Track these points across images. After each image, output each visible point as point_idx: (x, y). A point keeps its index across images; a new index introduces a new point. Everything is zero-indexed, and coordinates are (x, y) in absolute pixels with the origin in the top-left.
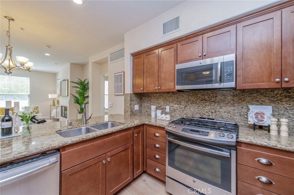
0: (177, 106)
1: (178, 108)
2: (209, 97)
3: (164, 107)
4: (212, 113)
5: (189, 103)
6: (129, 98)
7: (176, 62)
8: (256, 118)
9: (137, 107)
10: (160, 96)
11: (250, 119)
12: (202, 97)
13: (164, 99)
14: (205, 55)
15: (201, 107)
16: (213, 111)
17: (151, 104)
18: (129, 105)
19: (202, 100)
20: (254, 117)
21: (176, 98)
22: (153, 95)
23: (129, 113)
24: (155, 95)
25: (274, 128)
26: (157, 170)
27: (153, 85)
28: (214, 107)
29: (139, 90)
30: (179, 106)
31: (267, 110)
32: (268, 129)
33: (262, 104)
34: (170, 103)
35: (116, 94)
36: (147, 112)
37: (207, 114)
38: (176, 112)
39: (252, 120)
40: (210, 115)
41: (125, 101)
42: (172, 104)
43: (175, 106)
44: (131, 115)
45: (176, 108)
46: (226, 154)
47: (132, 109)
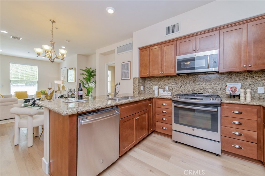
0: (174, 86)
1: (175, 87)
2: (198, 79)
3: (163, 87)
4: (201, 89)
5: (184, 83)
6: (137, 81)
7: (176, 54)
8: (231, 90)
9: (142, 88)
11: (227, 91)
12: (193, 79)
13: (164, 81)
14: (197, 50)
15: (193, 86)
16: (202, 88)
17: (153, 85)
18: (137, 86)
19: (194, 81)
20: (230, 90)
21: (173, 80)
23: (137, 92)
24: (156, 78)
25: (242, 95)
26: (164, 128)
27: (157, 71)
28: (203, 86)
29: (145, 75)
30: (176, 86)
31: (238, 85)
32: (239, 96)
33: (235, 82)
34: (169, 85)
35: (129, 78)
36: (149, 91)
37: (197, 91)
38: (173, 90)
39: (229, 92)
40: (199, 91)
41: (133, 83)
42: (171, 85)
43: (172, 86)
44: (139, 93)
45: (173, 88)
47: (139, 89)
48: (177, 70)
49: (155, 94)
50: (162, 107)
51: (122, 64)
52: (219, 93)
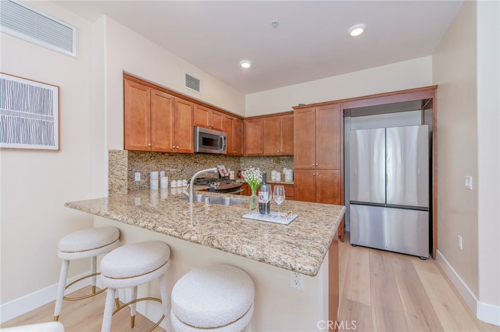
8: (223, 173)
10: (151, 157)
18: (125, 174)
21: (172, 161)
25: (231, 176)
27: (166, 141)
29: (140, 145)
32: (228, 178)
34: (166, 168)
42: (169, 169)
45: (172, 173)
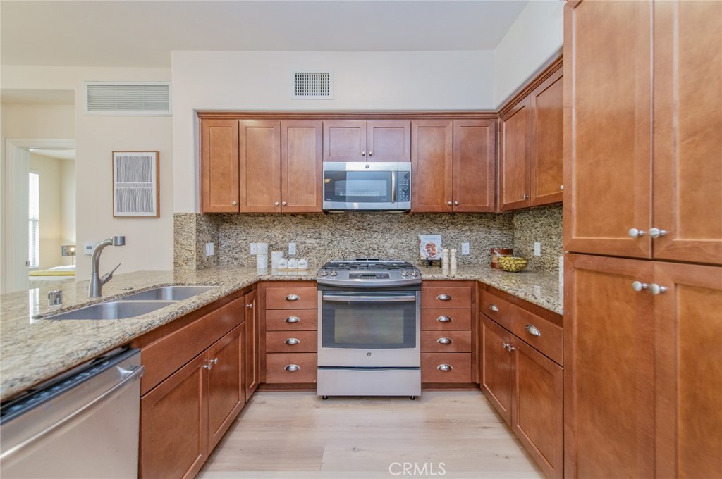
0: (313, 241)
1: (316, 245)
2: (369, 224)
3: (283, 245)
4: (374, 250)
5: (337, 235)
6: (194, 225)
8: (428, 251)
9: (209, 249)
10: (274, 221)
11: (422, 254)
12: (358, 224)
13: (283, 228)
14: (371, 155)
15: (357, 242)
16: (376, 246)
17: (249, 239)
18: (193, 243)
19: (359, 230)
20: (426, 250)
21: (310, 226)
22: (255, 219)
23: (193, 264)
24: (261, 219)
25: (445, 260)
26: (293, 367)
27: (266, 196)
28: (377, 241)
29: (223, 205)
30: (318, 241)
31: (437, 239)
32: (440, 263)
33: (431, 233)
34: (298, 237)
35: (154, 214)
36: (236, 259)
37: (366, 252)
38: (310, 254)
39: (424, 255)
40: (370, 254)
41: (176, 232)
42: (303, 239)
43: (308, 241)
44: (198, 269)
45: (310, 246)
46: (409, 297)
47: (200, 252)
48: (326, 200)
49: (258, 267)
50: (288, 306)
51: (119, 159)
52: (407, 257)
